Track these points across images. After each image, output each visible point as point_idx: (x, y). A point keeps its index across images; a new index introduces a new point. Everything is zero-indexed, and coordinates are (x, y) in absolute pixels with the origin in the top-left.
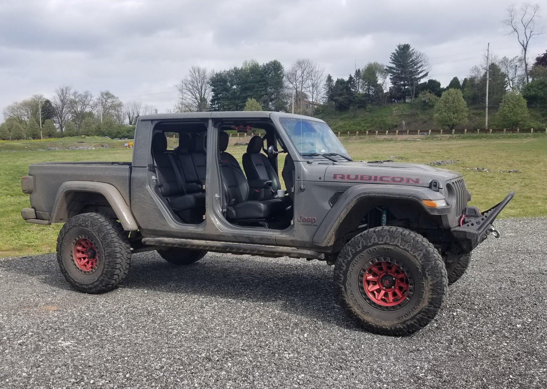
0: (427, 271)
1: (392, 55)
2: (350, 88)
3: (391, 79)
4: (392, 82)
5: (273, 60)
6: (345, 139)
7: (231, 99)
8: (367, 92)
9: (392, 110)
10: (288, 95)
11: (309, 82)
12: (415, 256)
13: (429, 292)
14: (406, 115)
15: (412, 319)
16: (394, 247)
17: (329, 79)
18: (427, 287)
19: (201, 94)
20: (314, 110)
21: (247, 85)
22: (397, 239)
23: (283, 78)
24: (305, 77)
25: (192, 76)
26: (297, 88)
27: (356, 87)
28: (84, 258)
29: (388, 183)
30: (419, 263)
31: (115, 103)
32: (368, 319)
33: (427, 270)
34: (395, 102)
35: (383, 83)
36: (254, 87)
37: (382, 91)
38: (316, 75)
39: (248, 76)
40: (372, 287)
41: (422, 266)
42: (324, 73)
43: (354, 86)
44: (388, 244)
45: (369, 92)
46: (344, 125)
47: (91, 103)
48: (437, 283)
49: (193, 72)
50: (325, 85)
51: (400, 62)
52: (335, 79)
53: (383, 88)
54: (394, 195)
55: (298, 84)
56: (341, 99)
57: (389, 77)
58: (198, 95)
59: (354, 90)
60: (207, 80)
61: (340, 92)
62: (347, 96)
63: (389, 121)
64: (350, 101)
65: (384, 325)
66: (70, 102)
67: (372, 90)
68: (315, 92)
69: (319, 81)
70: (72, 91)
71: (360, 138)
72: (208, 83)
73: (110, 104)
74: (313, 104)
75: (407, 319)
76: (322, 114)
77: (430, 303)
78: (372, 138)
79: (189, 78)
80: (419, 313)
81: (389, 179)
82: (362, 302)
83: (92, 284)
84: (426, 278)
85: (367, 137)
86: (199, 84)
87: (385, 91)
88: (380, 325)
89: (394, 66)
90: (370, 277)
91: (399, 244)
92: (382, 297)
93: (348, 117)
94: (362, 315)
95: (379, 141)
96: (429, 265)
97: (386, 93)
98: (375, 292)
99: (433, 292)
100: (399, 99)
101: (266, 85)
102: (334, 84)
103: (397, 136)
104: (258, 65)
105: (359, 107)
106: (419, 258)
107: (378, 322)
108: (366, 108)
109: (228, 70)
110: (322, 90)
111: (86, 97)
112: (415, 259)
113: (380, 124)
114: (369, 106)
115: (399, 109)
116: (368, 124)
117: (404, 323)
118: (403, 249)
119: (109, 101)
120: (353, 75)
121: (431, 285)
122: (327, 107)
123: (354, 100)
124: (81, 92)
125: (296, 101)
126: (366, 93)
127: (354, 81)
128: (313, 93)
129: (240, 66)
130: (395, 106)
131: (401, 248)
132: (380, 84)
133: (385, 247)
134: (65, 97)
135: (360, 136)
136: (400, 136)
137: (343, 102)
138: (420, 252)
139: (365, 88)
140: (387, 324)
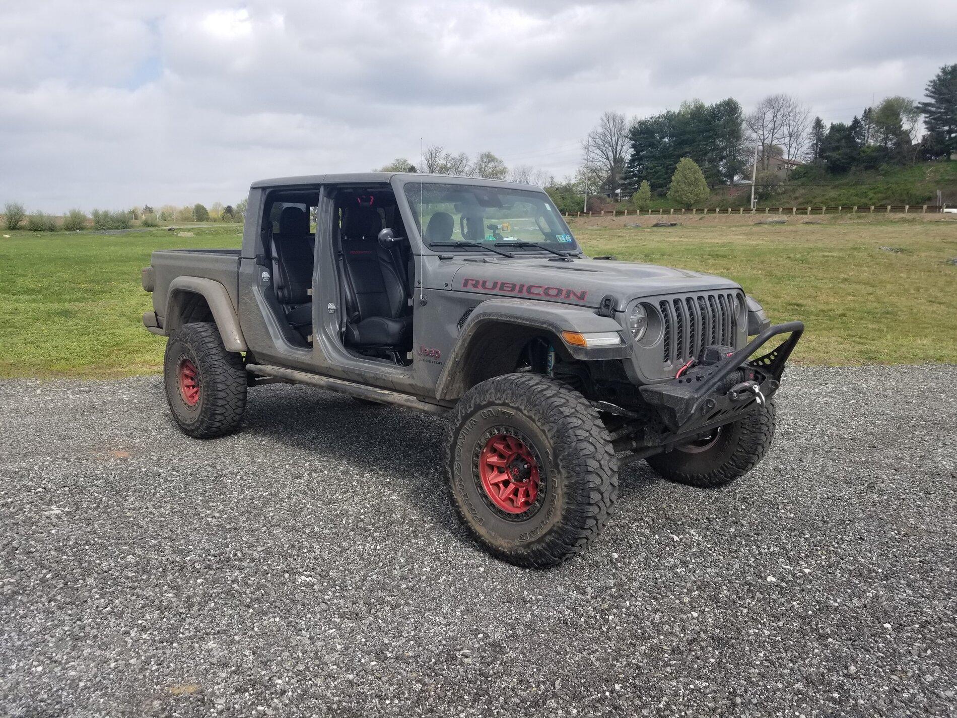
0: (561, 460)
1: (929, 84)
2: (854, 138)
3: (925, 122)
4: (927, 128)
5: (727, 99)
6: (833, 218)
7: (659, 158)
8: (883, 144)
9: (924, 173)
10: (748, 151)
11: (785, 130)
12: (544, 431)
13: (563, 498)
14: (949, 180)
15: (539, 541)
16: (515, 411)
17: (818, 124)
18: (560, 489)
19: (616, 152)
20: (790, 172)
21: (685, 137)
22: (521, 398)
23: (741, 124)
24: (778, 122)
25: (604, 127)
26: (764, 139)
27: (864, 136)
28: (193, 387)
29: (538, 297)
30: (549, 443)
31: (497, 169)
32: (481, 530)
33: (561, 457)
34: (931, 159)
35: (912, 129)
36: (694, 141)
37: (909, 141)
38: (797, 118)
39: (687, 123)
40: (496, 476)
41: (554, 449)
42: (809, 114)
43: (860, 135)
44: (508, 405)
45: (886, 143)
46: (839, 195)
47: (466, 169)
48: (576, 483)
49: (606, 121)
50: (811, 134)
51: (944, 94)
52: (827, 124)
53: (912, 137)
54: (524, 320)
55: (766, 133)
56: (835, 155)
57: (922, 117)
58: (611, 154)
59: (860, 141)
60: (626, 132)
61: (837, 144)
62: (848, 151)
63: (918, 189)
64: (853, 159)
65: (501, 546)
66: (441, 168)
67: (891, 140)
68: (794, 145)
69: (801, 128)
70: (443, 154)
71: (859, 217)
72: (626, 137)
73: (490, 170)
74: (788, 162)
75: (533, 539)
76: (803, 179)
77: (565, 518)
78: (880, 217)
79: (600, 130)
80: (549, 533)
81: (541, 291)
82: (477, 500)
83: (193, 425)
84: (559, 472)
85: (871, 216)
86: (613, 139)
87: (914, 142)
88: (496, 544)
89: (933, 101)
90: (494, 459)
91: (522, 407)
92: (509, 494)
93: (847, 184)
94: (474, 523)
95: (892, 222)
96: (564, 449)
97: (915, 145)
98: (501, 485)
99: (569, 499)
100: (937, 154)
101: (715, 135)
102: (827, 131)
103: (924, 214)
104: (702, 106)
105: (867, 168)
106: (549, 436)
107: (493, 537)
108: (877, 169)
109: (657, 116)
110: (805, 142)
111: (461, 161)
112: (544, 437)
113: (901, 195)
114: (884, 166)
115: (936, 171)
116: (880, 195)
117: (528, 546)
118: (527, 417)
119: (490, 165)
120: (860, 117)
121: (566, 486)
122: (811, 168)
123: (858, 157)
124: (455, 154)
125: (762, 159)
126: (880, 146)
127: (861, 127)
128: (790, 147)
129: (676, 109)
130: (930, 166)
131: (525, 415)
132: (906, 131)
133: (505, 409)
134: (433, 162)
135: (859, 214)
136: (930, 215)
137: (838, 160)
138: (552, 424)
139: (880, 136)
140: (503, 544)
